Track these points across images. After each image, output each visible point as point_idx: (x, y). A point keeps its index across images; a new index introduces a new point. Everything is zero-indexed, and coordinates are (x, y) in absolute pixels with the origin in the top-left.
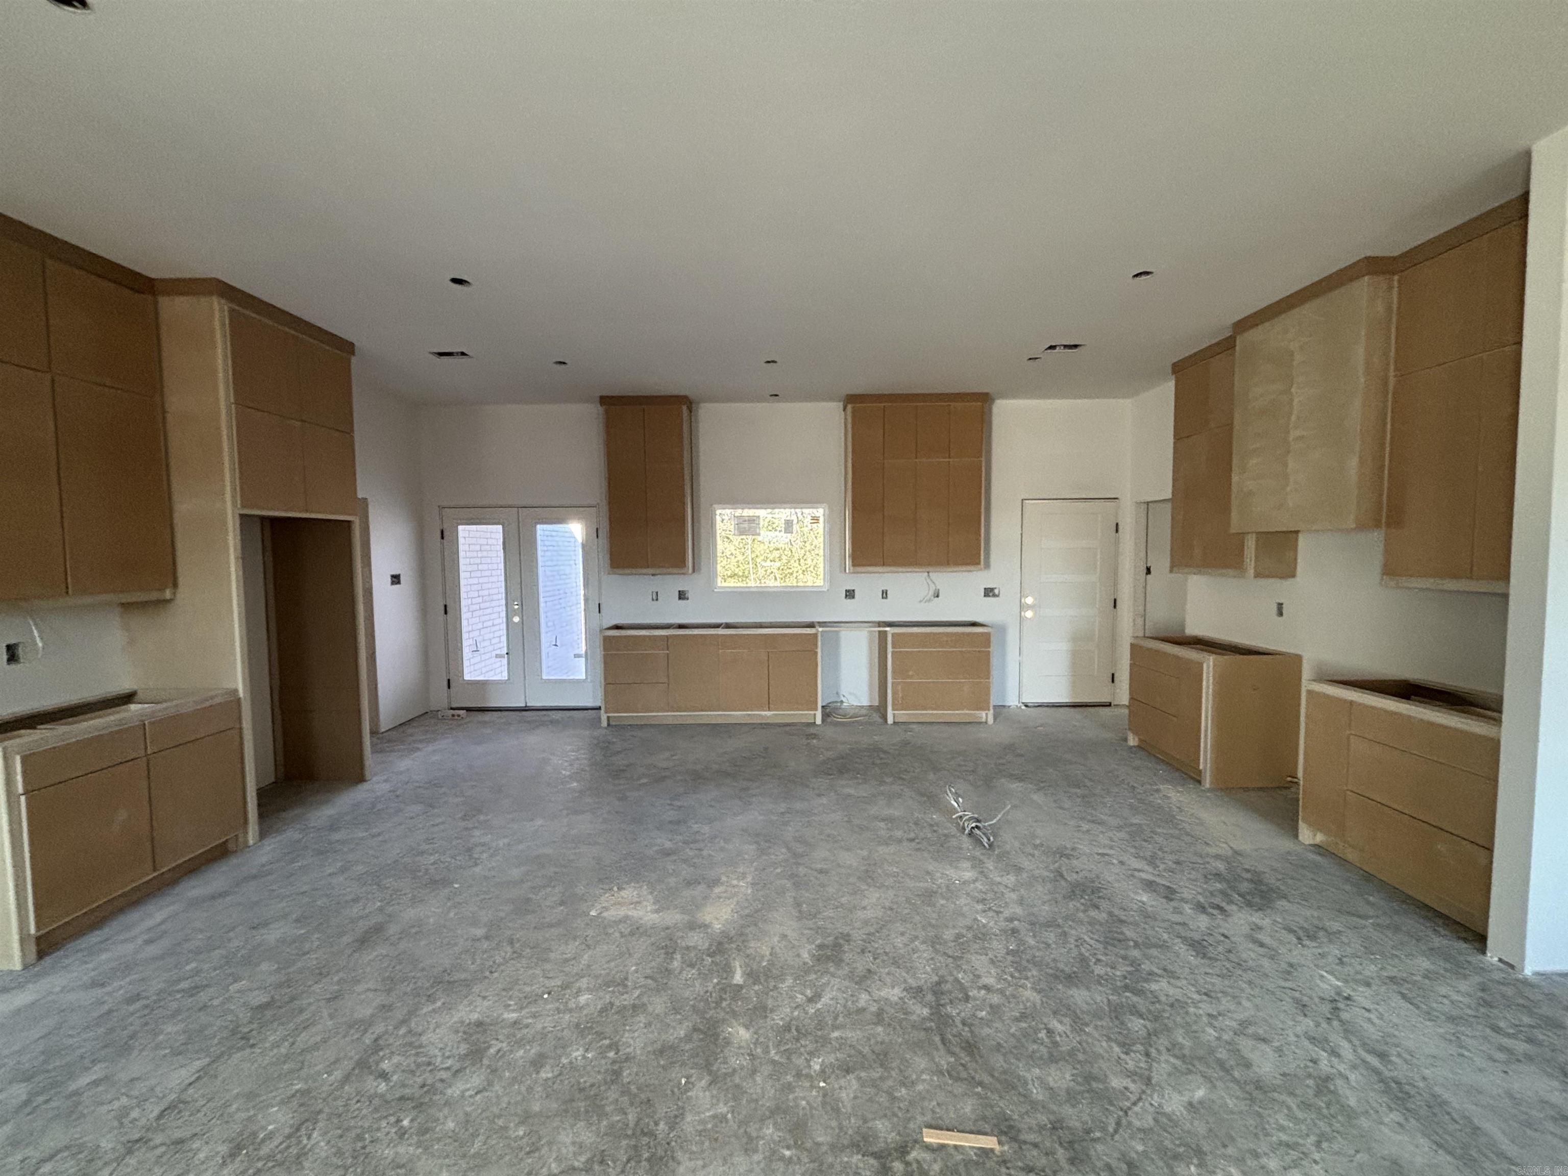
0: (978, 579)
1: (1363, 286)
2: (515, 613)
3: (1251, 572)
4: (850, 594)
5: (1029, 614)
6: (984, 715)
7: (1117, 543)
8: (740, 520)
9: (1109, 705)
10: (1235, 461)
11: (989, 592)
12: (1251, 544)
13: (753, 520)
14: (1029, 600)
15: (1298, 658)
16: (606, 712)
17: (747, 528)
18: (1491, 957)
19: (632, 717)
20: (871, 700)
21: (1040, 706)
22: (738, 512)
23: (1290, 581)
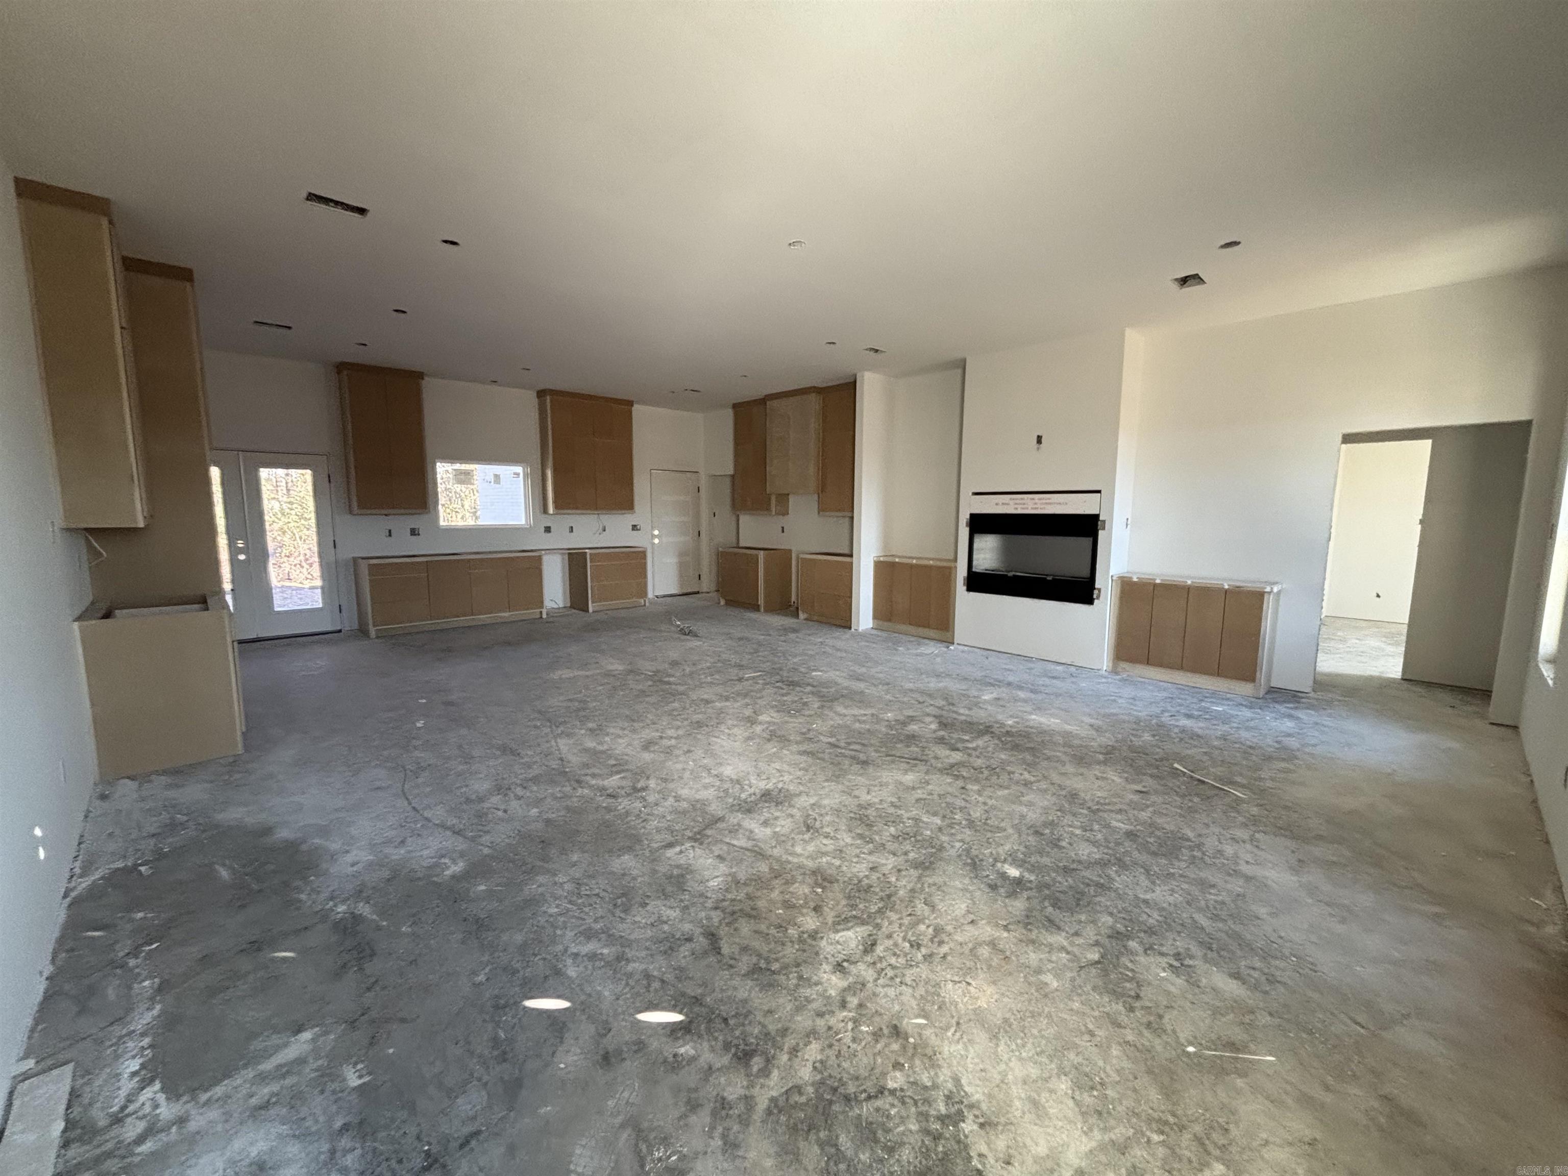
0: (628, 519)
1: (813, 397)
2: (241, 551)
3: (774, 513)
4: (548, 530)
5: (656, 541)
6: (642, 601)
7: (699, 498)
8: (458, 473)
9: (698, 593)
10: (768, 461)
11: (634, 528)
12: (773, 498)
13: (468, 473)
14: (656, 532)
15: (790, 551)
16: (374, 626)
17: (464, 478)
18: (853, 630)
19: (394, 628)
20: (565, 601)
21: (664, 596)
22: (457, 466)
23: (786, 517)
